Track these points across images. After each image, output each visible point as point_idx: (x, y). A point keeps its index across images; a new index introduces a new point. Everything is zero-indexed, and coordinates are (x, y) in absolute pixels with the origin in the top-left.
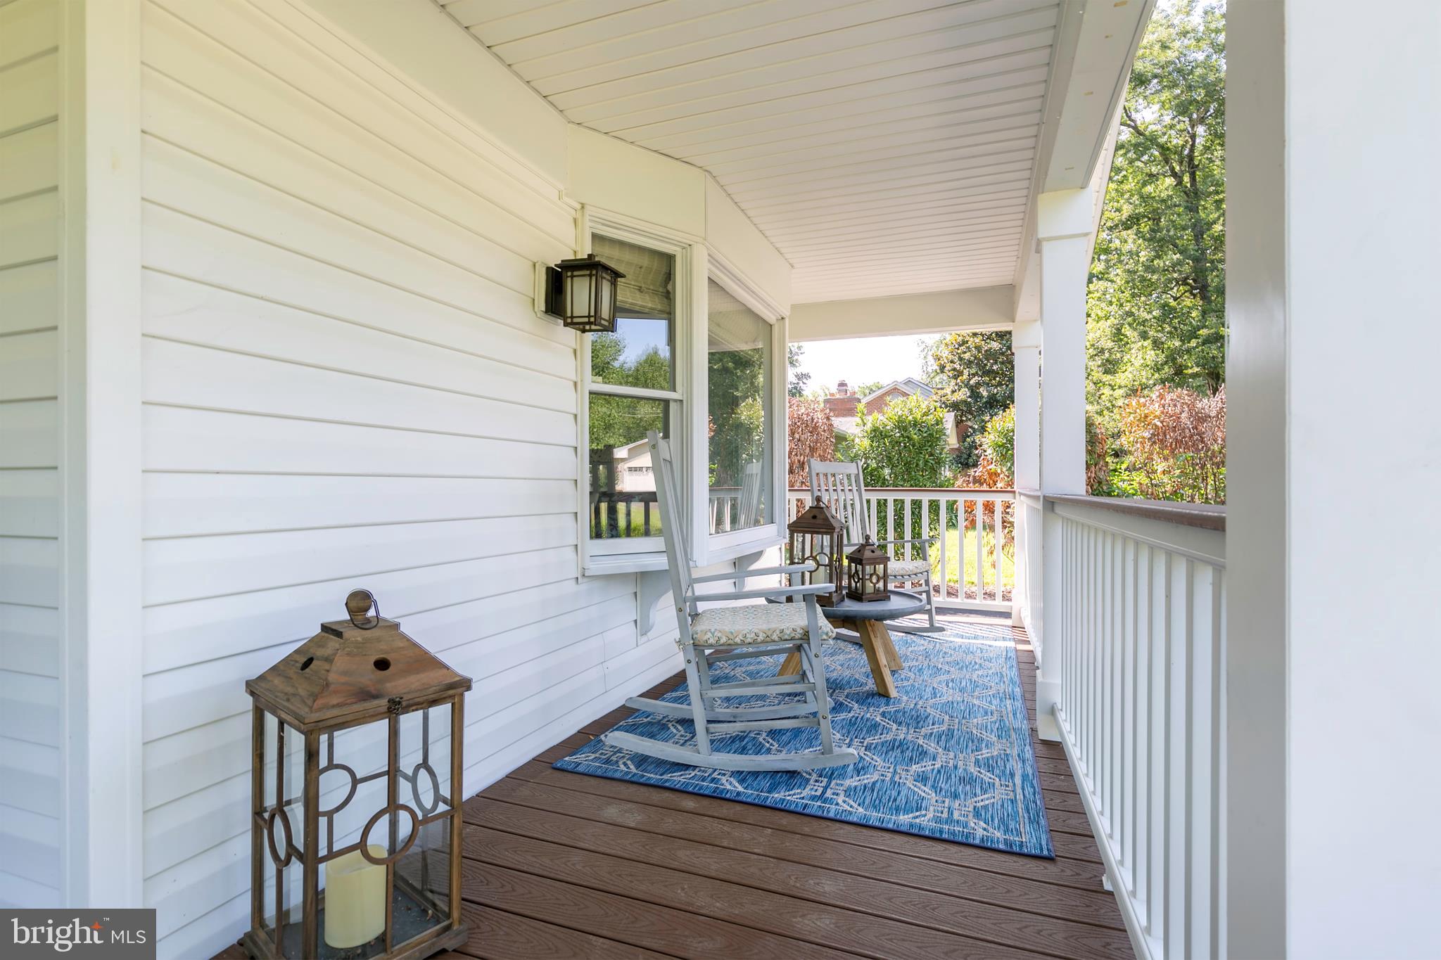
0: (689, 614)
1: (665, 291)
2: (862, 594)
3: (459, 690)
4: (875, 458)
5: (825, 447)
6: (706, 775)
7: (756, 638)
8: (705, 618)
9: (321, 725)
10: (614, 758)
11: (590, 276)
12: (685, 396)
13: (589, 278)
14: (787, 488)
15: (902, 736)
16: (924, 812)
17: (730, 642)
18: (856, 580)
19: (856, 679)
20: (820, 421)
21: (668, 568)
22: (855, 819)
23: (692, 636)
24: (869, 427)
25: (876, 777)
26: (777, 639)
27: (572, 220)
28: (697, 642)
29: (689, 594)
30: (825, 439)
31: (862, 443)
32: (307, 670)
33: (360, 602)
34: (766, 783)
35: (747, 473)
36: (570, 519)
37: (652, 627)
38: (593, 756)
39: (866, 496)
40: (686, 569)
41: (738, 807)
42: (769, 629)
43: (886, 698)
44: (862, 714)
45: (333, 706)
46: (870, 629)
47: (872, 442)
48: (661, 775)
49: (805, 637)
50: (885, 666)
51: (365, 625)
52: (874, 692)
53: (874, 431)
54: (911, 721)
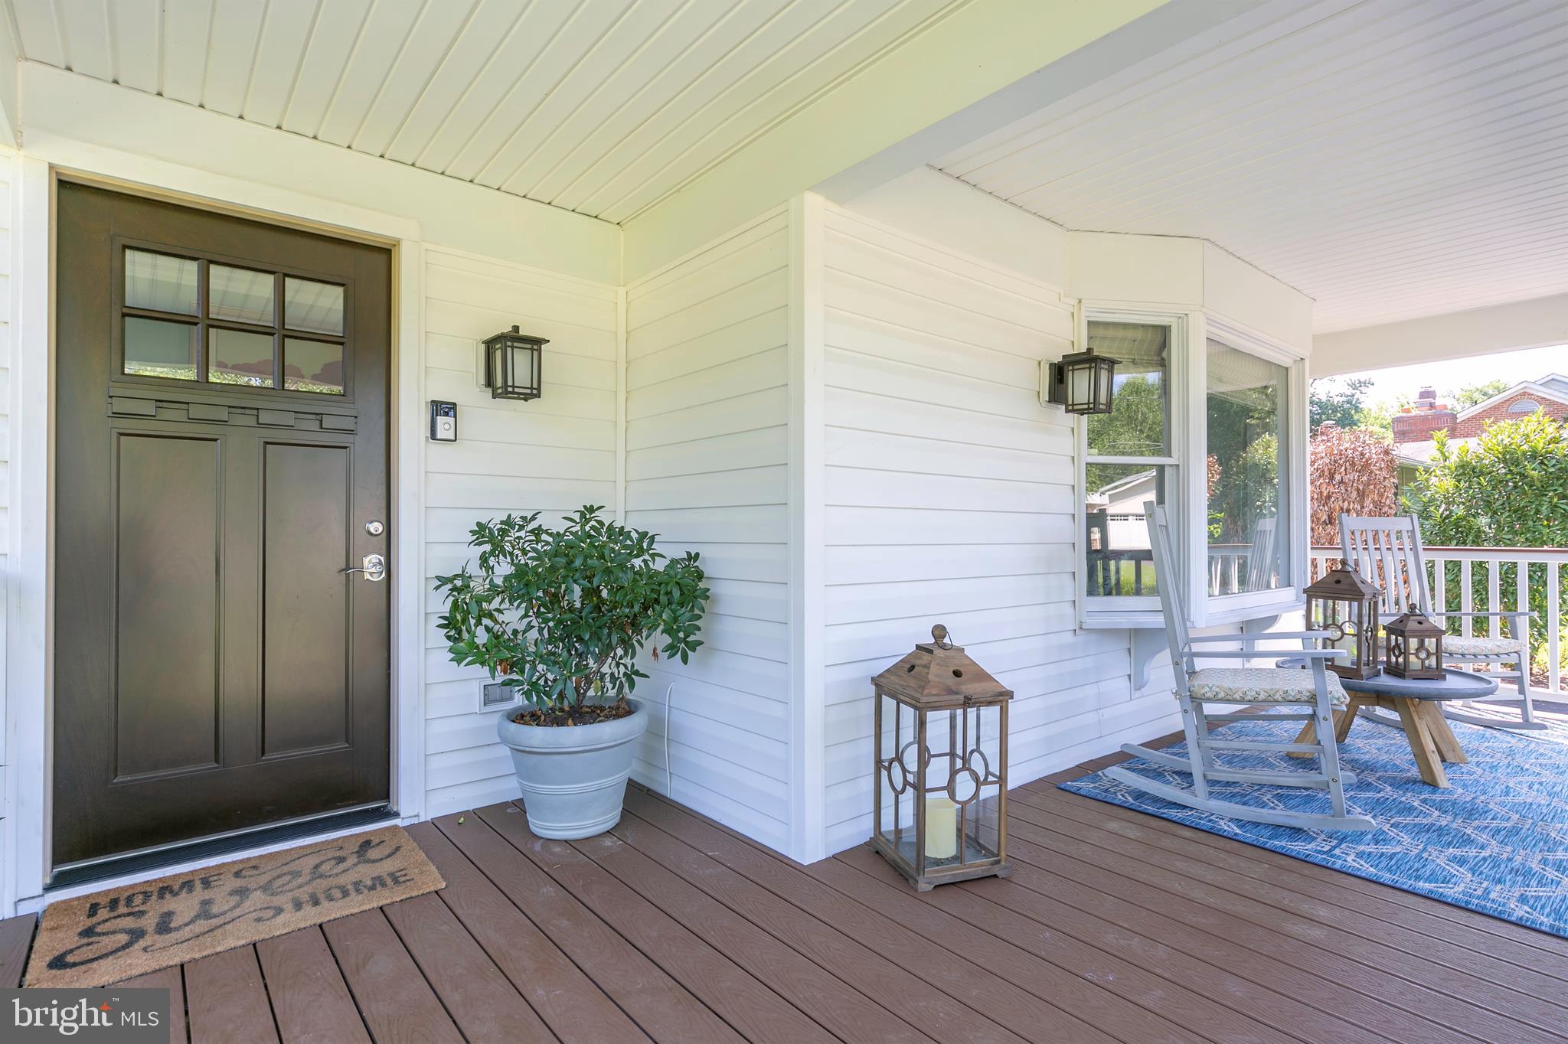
0: (1185, 670)
1: (1160, 358)
2: (1405, 670)
3: (1007, 697)
4: (1463, 504)
5: (1382, 490)
6: (1204, 816)
7: (1257, 696)
8: (1203, 676)
9: (929, 705)
10: (1112, 790)
11: (1090, 368)
12: (1181, 460)
13: (1088, 370)
14: (1309, 546)
15: (1444, 823)
16: (1451, 886)
17: (1229, 697)
18: (1397, 654)
19: (1394, 764)
20: (1374, 456)
21: (1165, 627)
22: (1363, 875)
23: (1189, 688)
24: (1454, 460)
25: (1398, 849)
26: (1280, 699)
27: (1070, 314)
28: (1194, 695)
29: (1186, 650)
30: (1382, 479)
31: (1442, 484)
32: (912, 672)
33: (939, 632)
34: (1268, 832)
35: (1259, 529)
36: (1068, 578)
37: (1147, 683)
38: (1093, 785)
39: (1424, 557)
40: (1182, 628)
41: (1235, 844)
42: (1272, 689)
43: (1432, 787)
44: (1395, 796)
45: (934, 695)
46: (1412, 709)
47: (1459, 481)
48: (1158, 809)
49: (1312, 700)
50: (1433, 752)
51: (943, 647)
52: (1418, 780)
53: (1462, 467)
54: (1461, 812)
